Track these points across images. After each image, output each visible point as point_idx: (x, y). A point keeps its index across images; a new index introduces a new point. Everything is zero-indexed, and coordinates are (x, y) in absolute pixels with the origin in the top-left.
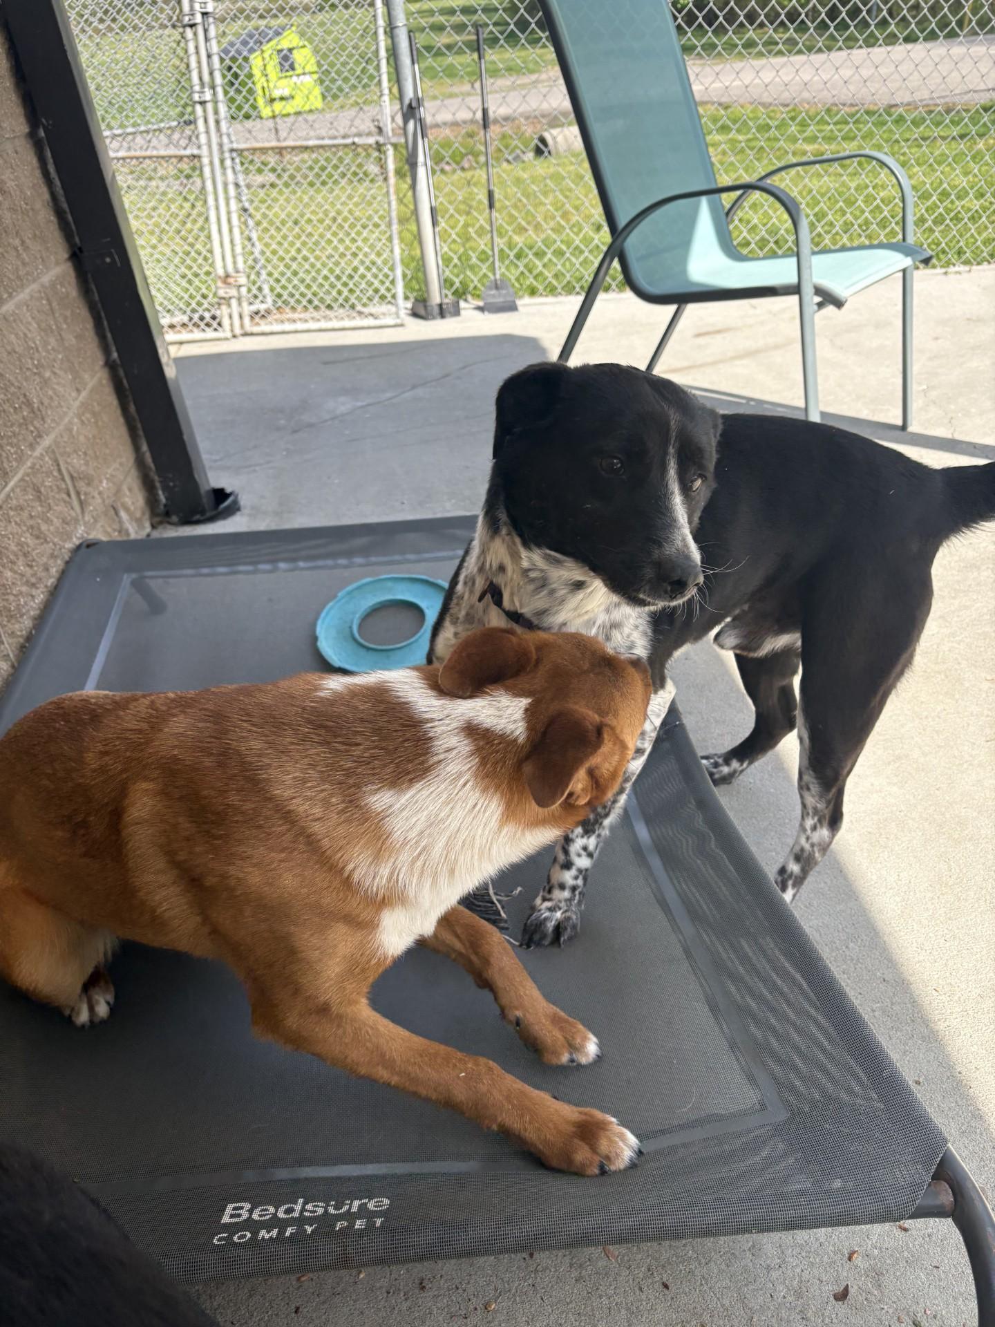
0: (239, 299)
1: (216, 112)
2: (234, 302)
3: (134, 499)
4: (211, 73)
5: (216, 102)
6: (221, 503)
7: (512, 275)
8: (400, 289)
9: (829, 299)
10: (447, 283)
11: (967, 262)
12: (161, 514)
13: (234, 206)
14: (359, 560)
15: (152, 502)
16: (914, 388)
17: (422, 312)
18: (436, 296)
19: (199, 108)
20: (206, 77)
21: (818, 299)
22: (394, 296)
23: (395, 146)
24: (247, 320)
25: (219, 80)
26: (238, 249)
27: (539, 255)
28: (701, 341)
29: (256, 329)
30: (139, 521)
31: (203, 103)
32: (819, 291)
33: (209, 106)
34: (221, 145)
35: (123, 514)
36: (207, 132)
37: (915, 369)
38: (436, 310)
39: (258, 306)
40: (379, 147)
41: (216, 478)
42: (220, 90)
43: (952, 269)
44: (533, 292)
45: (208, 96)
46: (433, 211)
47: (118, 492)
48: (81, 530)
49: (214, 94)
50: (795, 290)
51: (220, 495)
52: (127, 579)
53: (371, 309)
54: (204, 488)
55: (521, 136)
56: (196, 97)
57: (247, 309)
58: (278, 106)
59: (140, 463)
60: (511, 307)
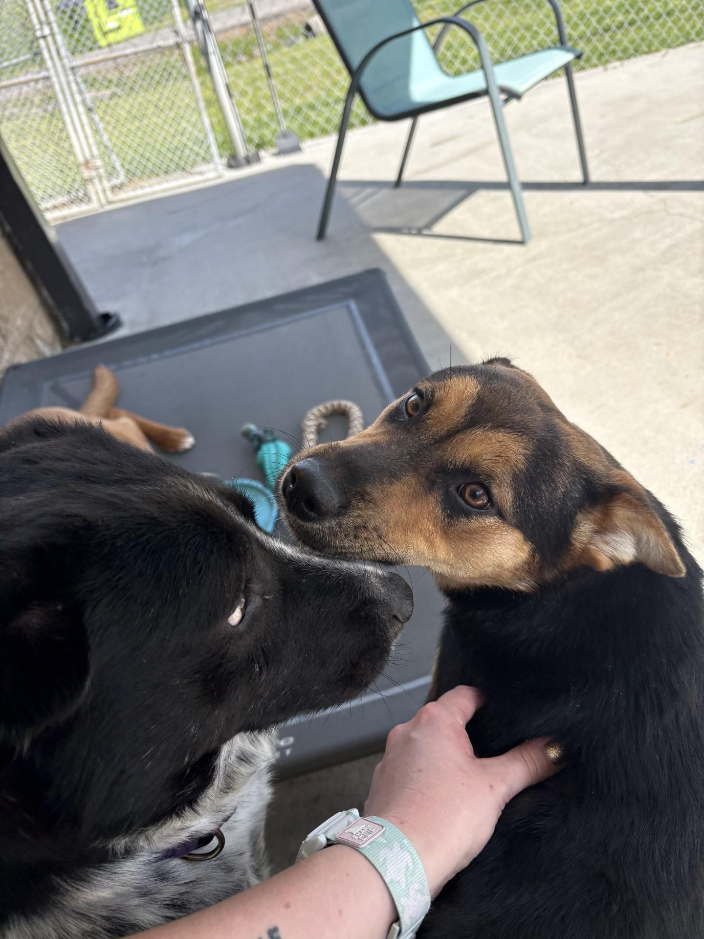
0: (100, 178)
1: (55, 42)
2: (96, 181)
3: (44, 330)
4: (46, 14)
5: (53, 35)
6: (108, 321)
7: (295, 126)
8: (214, 150)
9: (512, 95)
10: (249, 140)
11: (620, 59)
12: (66, 337)
13: (81, 109)
14: (208, 342)
15: (59, 330)
16: (589, 154)
17: (233, 163)
18: (242, 151)
19: (42, 43)
20: (43, 18)
21: (503, 97)
22: (212, 156)
23: (191, 42)
24: (109, 193)
25: (52, 18)
26: (91, 140)
27: (312, 107)
28: (436, 149)
29: (116, 198)
30: (51, 345)
31: (44, 37)
32: (503, 90)
33: (49, 39)
34: (63, 66)
35: (39, 342)
36: (52, 58)
37: (588, 140)
38: (243, 161)
39: (116, 182)
40: (178, 46)
41: (102, 307)
42: (55, 26)
43: (610, 66)
44: (312, 135)
45: (47, 31)
46: (228, 87)
47: (31, 327)
48: (7, 356)
49: (51, 29)
50: (485, 92)
51: (106, 317)
52: (46, 386)
53: (197, 169)
54: (94, 315)
55: (291, 26)
56: (39, 34)
57: (107, 185)
58: (112, 37)
59: (44, 303)
60: (296, 149)
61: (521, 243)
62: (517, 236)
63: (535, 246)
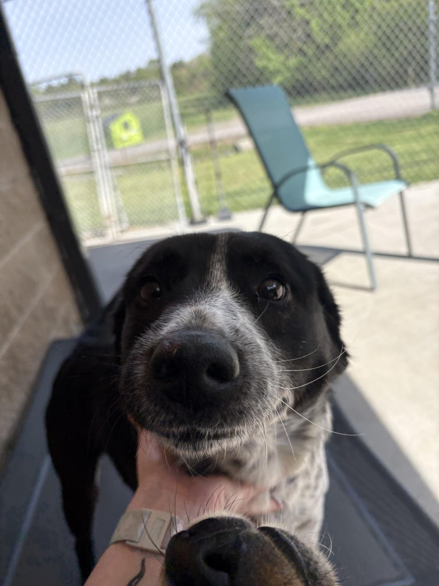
38: (198, 222)
60: (229, 217)
61: (371, 289)
62: (367, 283)
63: (381, 293)
